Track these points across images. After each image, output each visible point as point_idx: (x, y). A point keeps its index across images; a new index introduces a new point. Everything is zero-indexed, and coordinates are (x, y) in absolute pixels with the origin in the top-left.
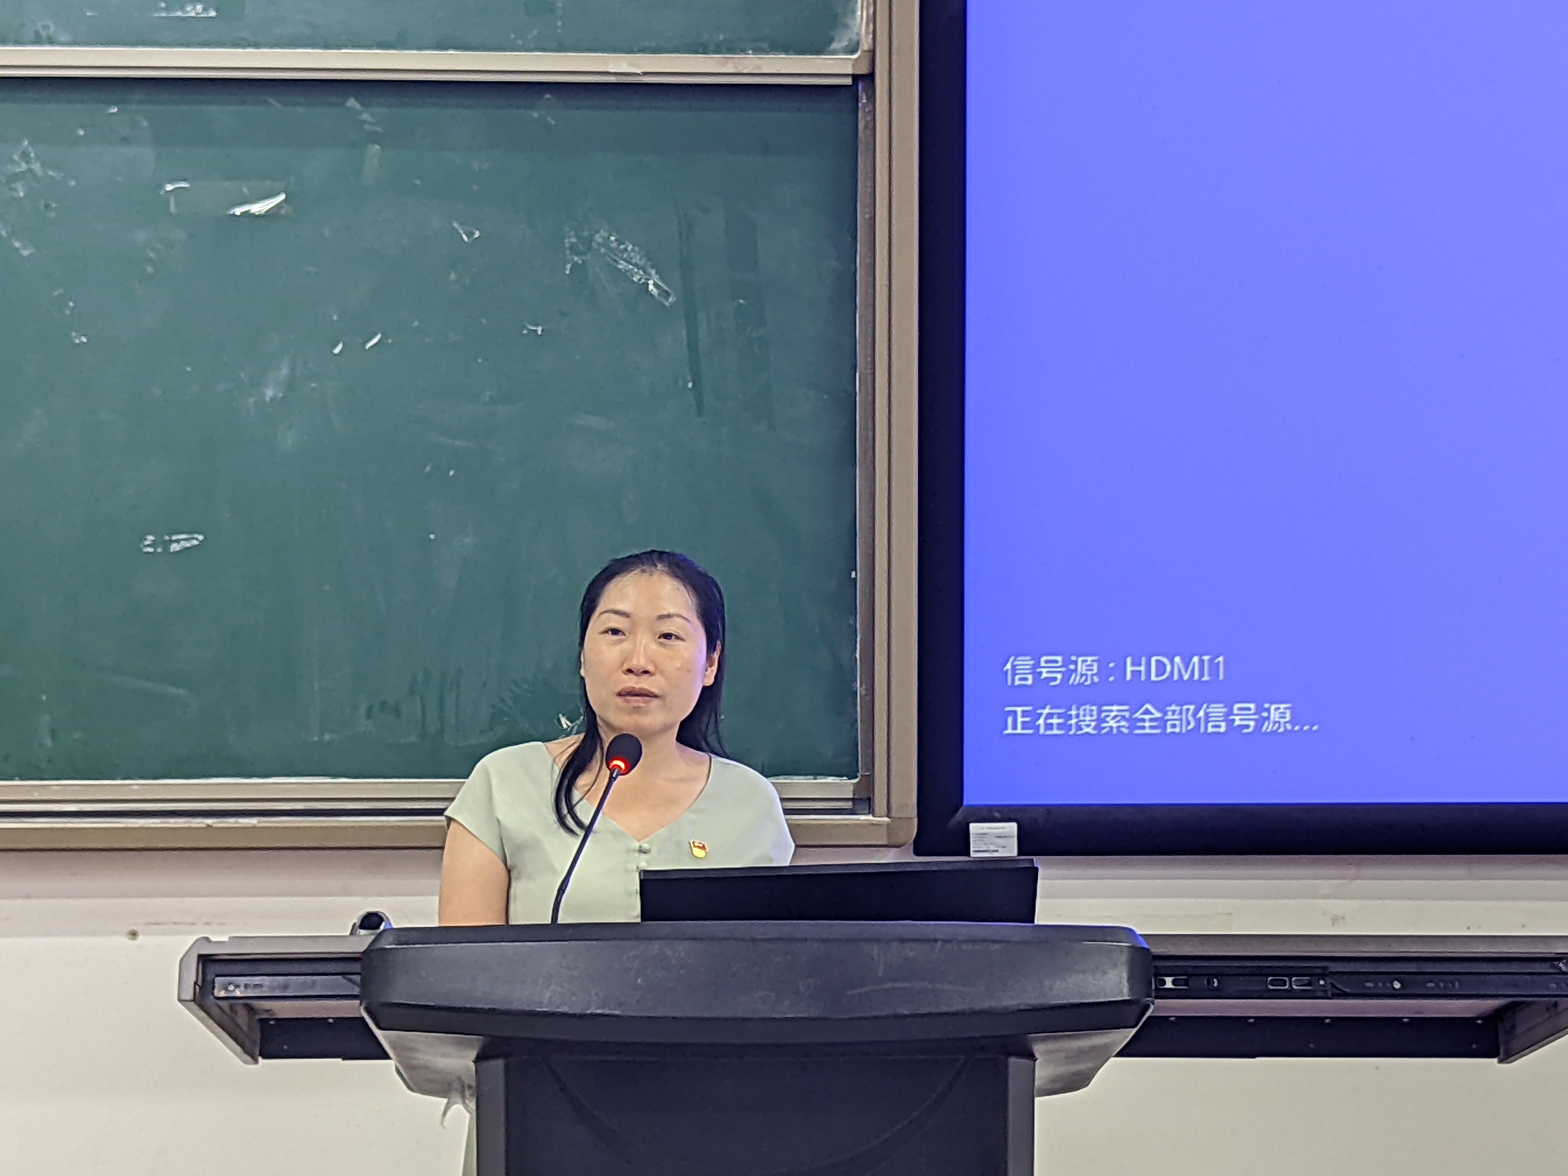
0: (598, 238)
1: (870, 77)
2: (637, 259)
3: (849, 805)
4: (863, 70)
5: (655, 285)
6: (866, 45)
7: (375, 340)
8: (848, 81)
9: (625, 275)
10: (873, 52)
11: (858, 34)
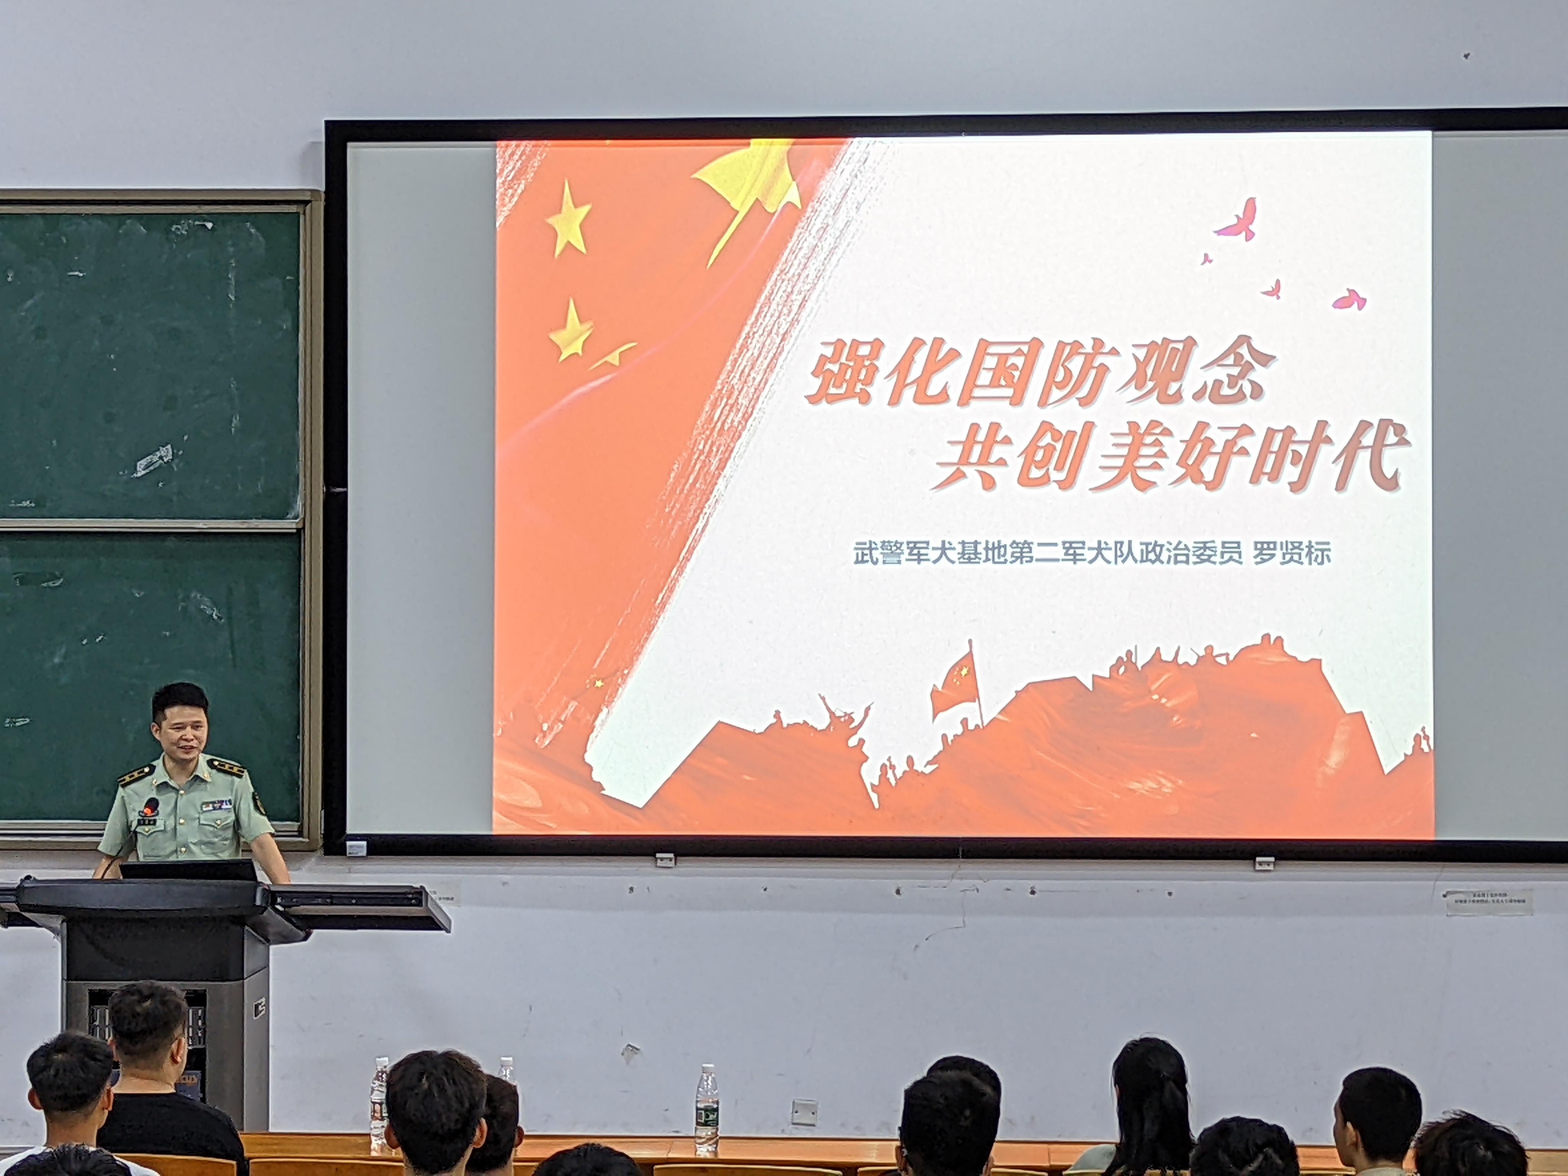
0: (193, 595)
1: (304, 528)
2: (208, 604)
3: (296, 833)
4: (300, 526)
5: (216, 615)
6: (301, 516)
7: (100, 638)
8: (295, 531)
9: (202, 610)
10: (304, 519)
11: (298, 512)
